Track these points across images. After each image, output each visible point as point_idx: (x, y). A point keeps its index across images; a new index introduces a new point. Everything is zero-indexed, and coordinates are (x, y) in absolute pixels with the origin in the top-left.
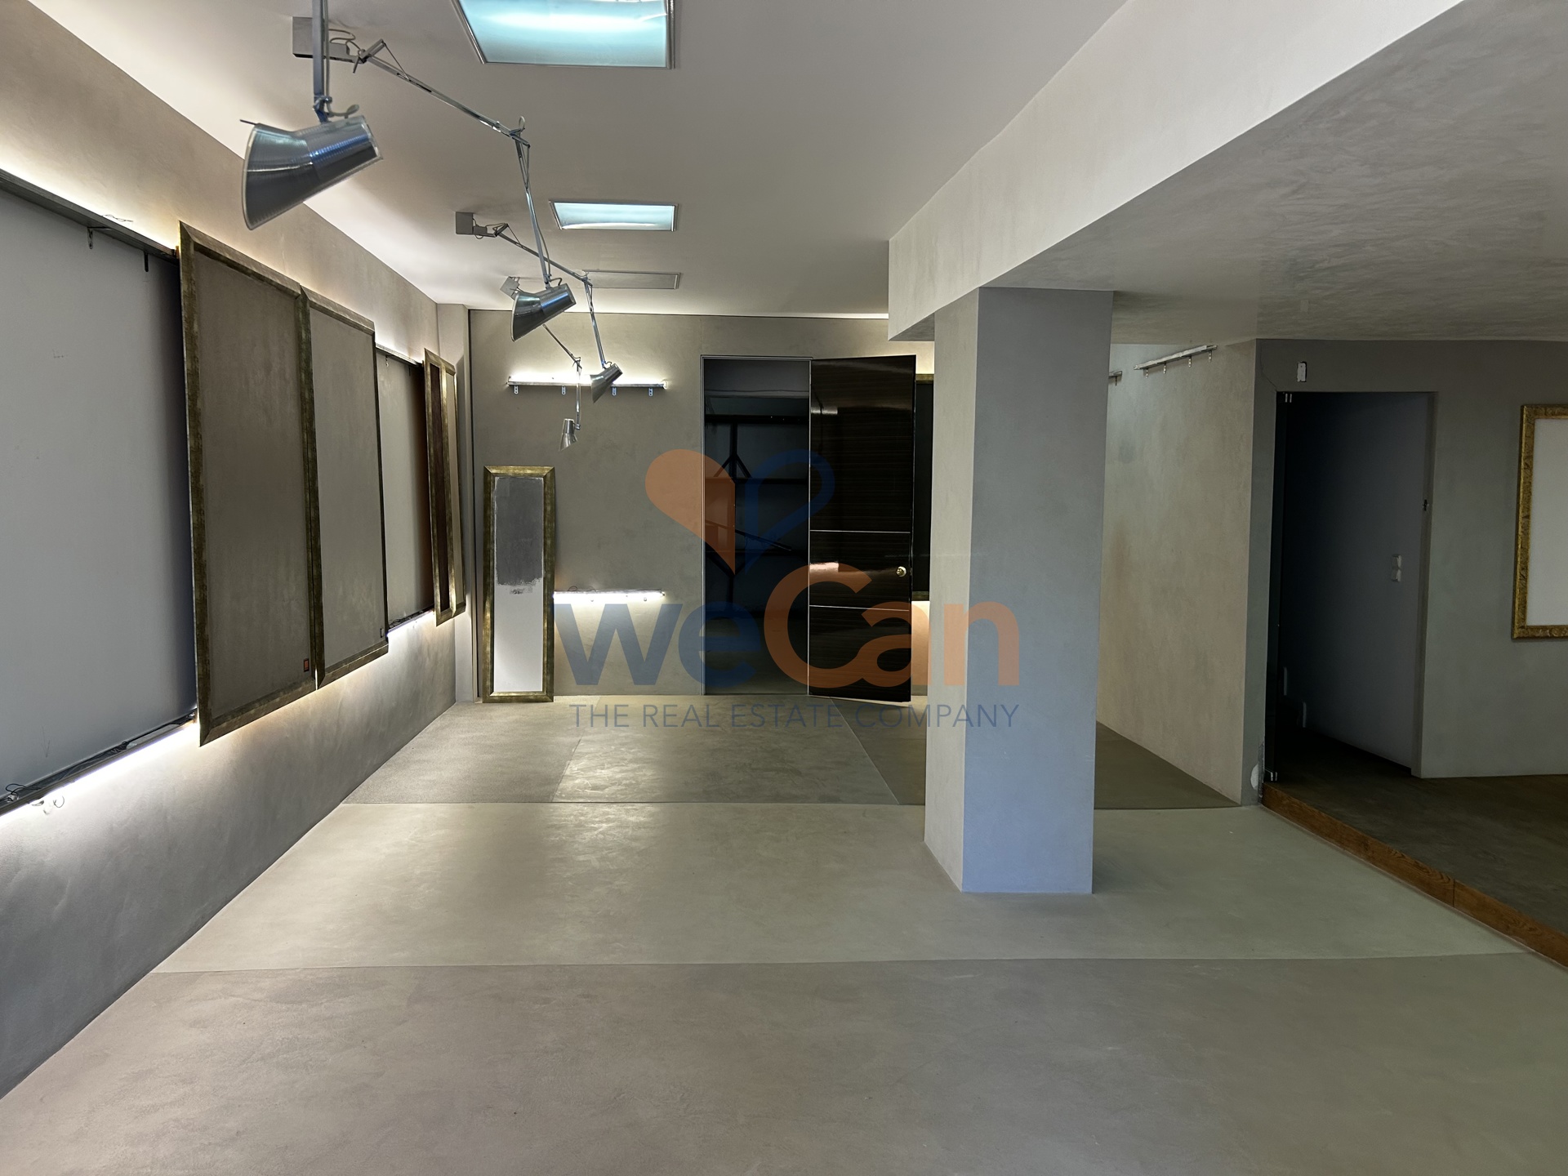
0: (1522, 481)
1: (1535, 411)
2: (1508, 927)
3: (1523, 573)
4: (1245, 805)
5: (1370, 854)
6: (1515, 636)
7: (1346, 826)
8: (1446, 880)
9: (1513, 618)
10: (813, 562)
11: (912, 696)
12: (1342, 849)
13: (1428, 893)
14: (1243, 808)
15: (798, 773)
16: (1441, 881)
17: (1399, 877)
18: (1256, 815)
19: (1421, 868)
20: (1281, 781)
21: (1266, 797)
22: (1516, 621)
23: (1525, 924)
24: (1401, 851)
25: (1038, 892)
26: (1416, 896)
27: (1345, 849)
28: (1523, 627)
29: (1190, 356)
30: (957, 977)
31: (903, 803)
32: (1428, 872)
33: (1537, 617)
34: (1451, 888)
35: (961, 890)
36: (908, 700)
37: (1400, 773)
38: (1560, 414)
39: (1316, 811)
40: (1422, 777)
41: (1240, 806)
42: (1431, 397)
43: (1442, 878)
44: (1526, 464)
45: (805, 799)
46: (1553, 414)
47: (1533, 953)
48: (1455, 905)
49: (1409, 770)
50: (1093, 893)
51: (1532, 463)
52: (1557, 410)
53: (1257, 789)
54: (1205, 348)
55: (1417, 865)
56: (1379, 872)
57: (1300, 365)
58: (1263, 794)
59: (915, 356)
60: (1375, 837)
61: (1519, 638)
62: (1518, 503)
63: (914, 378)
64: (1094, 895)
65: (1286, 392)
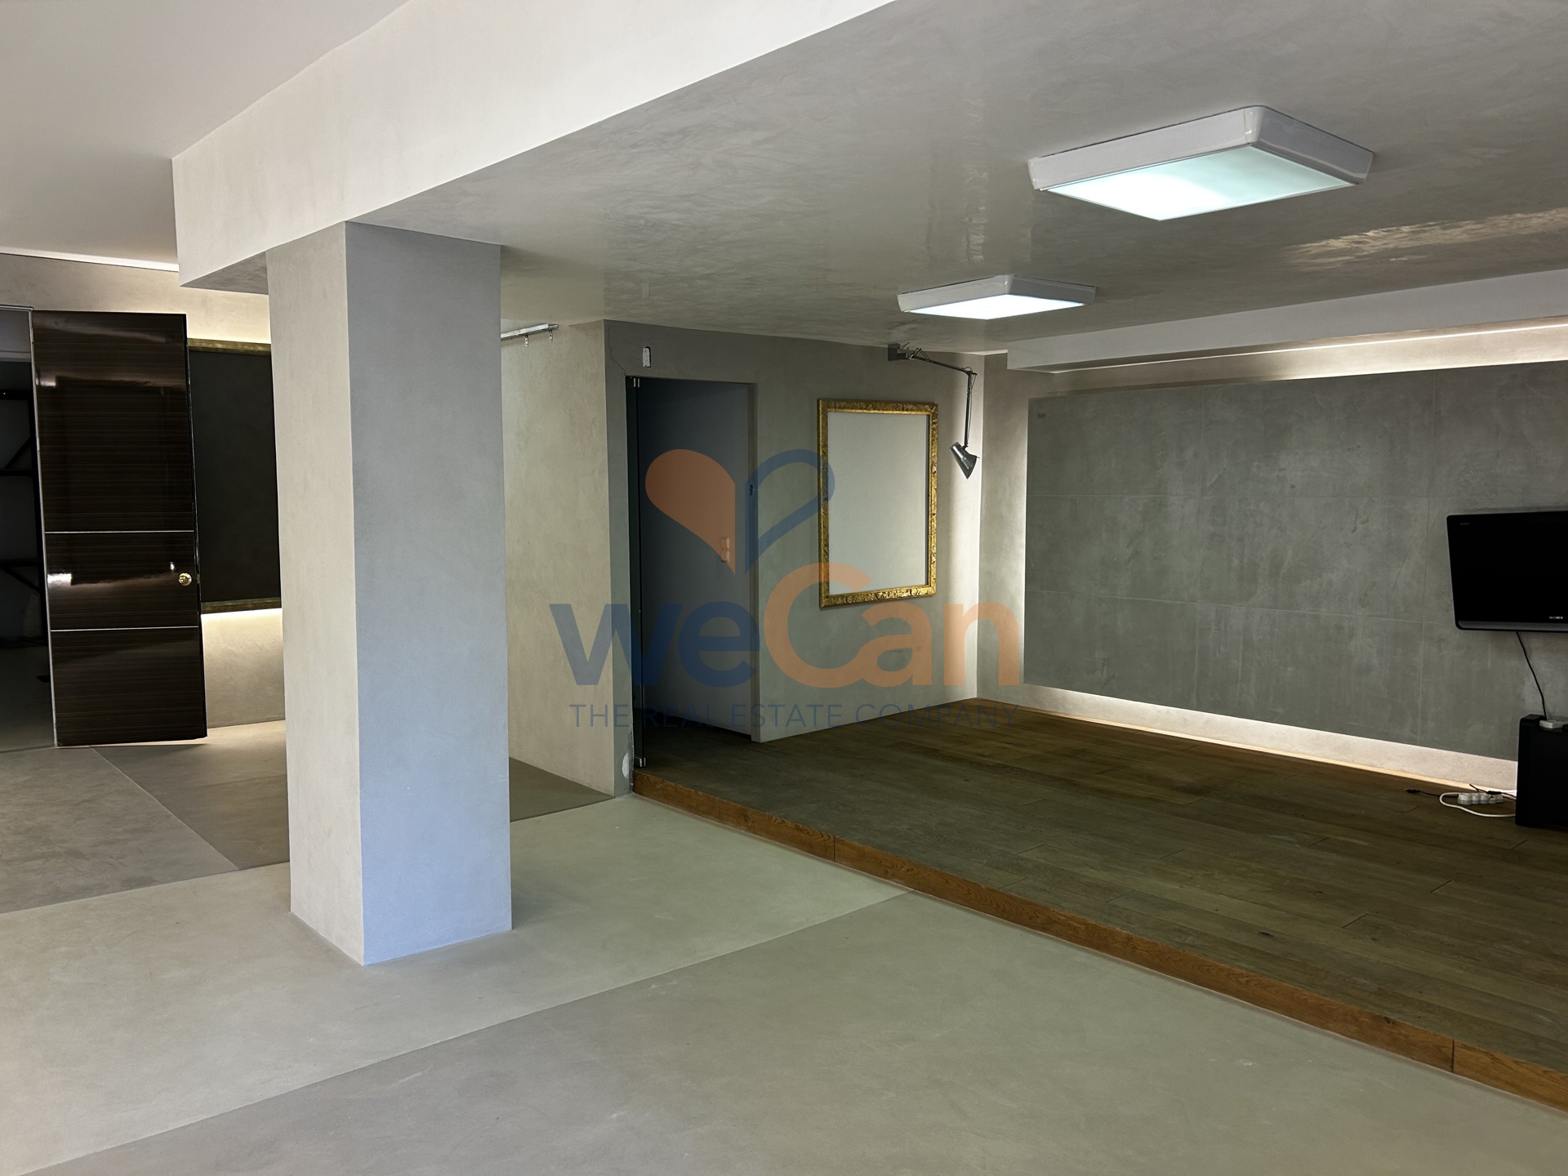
0: (821, 467)
1: (828, 405)
2: (887, 872)
3: (826, 548)
4: (619, 796)
5: (750, 824)
6: (823, 605)
7: (725, 801)
8: (826, 837)
9: (820, 589)
10: (52, 572)
11: (208, 730)
12: (722, 824)
13: (810, 852)
14: (617, 799)
15: (77, 854)
16: (821, 839)
17: (780, 842)
18: (629, 806)
19: (801, 830)
20: (652, 764)
21: (638, 785)
22: (823, 592)
23: (902, 867)
24: (780, 817)
25: (454, 942)
26: (798, 856)
27: (724, 823)
28: (828, 597)
29: (526, 335)
30: (401, 1081)
31: (242, 868)
32: (808, 833)
33: (837, 588)
34: (832, 844)
35: (362, 963)
36: (204, 735)
37: (742, 740)
38: (844, 408)
39: (692, 790)
40: (762, 741)
41: (615, 797)
42: (751, 389)
43: (823, 836)
44: (823, 452)
45: (102, 889)
46: (840, 408)
47: (912, 892)
48: (836, 860)
49: (748, 737)
50: (513, 928)
51: (827, 450)
52: (843, 404)
53: (628, 778)
54: (546, 326)
55: (797, 828)
56: (761, 840)
57: (644, 349)
58: (634, 782)
59: (184, 316)
60: (753, 808)
61: (826, 607)
62: (819, 487)
63: (186, 343)
64: (515, 931)
65: (633, 377)
